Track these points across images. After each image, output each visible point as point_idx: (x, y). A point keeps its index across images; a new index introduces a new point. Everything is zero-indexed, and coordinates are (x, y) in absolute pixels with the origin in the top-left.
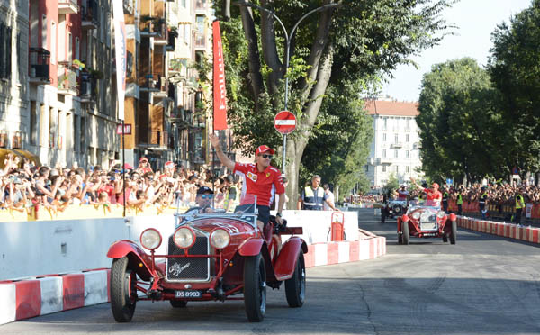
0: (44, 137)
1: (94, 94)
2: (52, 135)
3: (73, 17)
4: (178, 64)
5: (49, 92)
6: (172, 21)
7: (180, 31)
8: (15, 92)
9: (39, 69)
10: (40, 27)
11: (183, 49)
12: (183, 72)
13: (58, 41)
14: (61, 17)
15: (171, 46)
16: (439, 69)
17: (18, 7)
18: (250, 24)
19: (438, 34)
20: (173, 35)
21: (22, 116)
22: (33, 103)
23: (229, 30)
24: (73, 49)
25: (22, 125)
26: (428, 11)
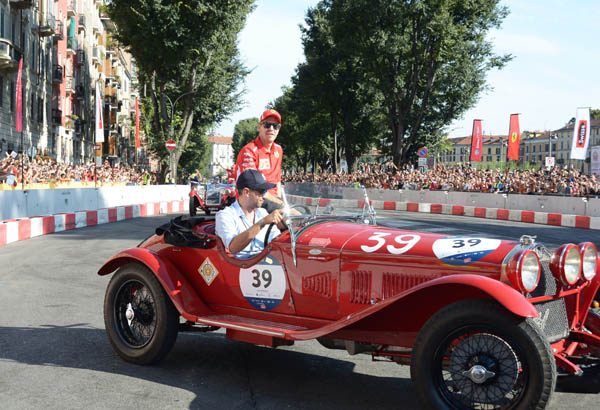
0: (59, 151)
1: (83, 130)
2: (63, 150)
3: (73, 95)
4: (122, 118)
5: (62, 130)
6: (120, 98)
7: (124, 103)
8: (45, 129)
9: (56, 119)
10: (57, 99)
11: (125, 111)
12: (125, 121)
13: (66, 106)
14: (67, 95)
15: (119, 110)
16: (242, 122)
17: (47, 90)
18: (155, 100)
19: (241, 106)
20: (120, 104)
21: (48, 140)
22: (54, 135)
23: (145, 102)
24: (73, 109)
25: (48, 145)
26: (237, 96)
